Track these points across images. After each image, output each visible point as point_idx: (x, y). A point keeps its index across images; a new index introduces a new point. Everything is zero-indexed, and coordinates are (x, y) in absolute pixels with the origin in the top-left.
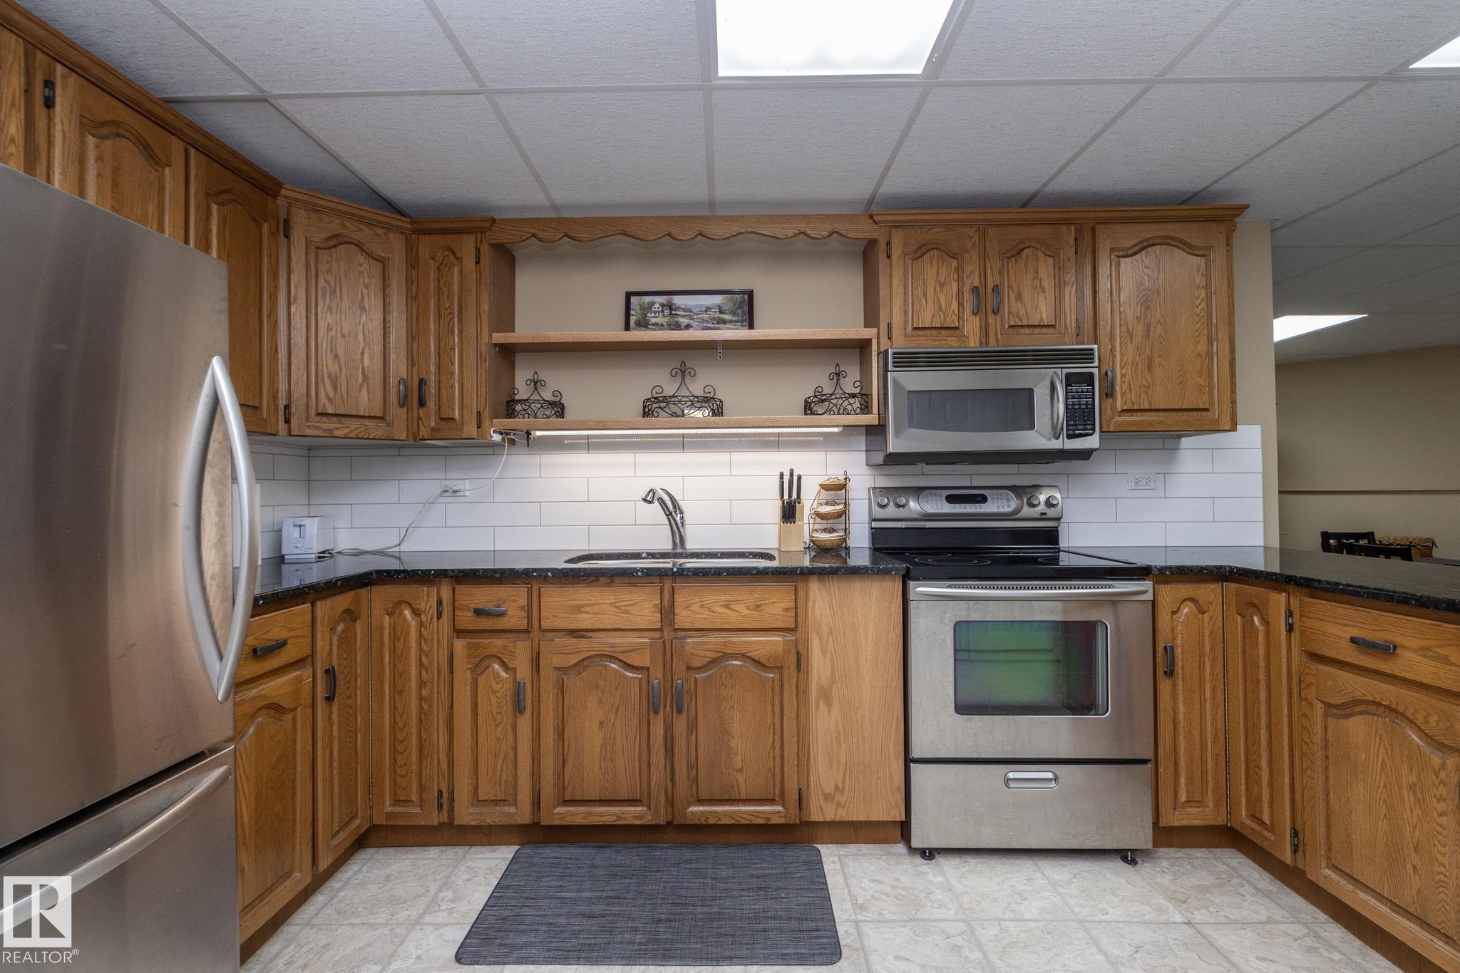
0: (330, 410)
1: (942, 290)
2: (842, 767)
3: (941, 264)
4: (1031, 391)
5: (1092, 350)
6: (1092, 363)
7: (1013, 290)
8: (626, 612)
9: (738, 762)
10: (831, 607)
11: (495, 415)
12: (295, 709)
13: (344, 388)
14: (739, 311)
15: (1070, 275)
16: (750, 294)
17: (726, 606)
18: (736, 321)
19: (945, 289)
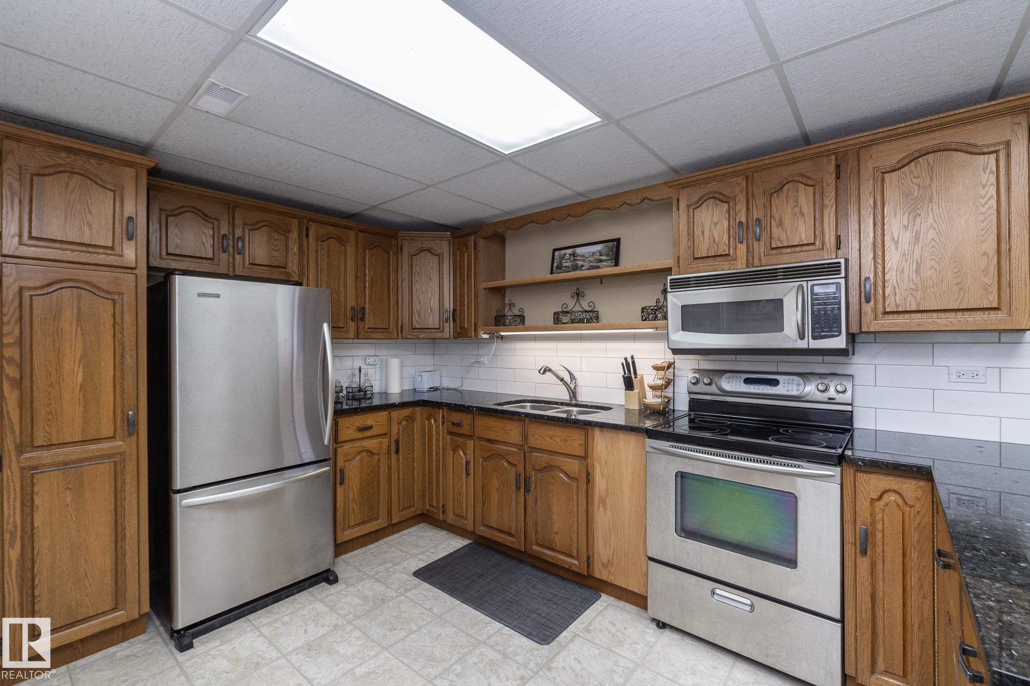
0: (417, 327)
1: (715, 228)
2: (612, 549)
3: (715, 208)
4: (780, 301)
5: (839, 263)
6: (839, 274)
7: (775, 220)
8: (508, 433)
9: (556, 527)
10: (607, 448)
11: (486, 325)
12: (379, 454)
13: (423, 316)
14: (611, 253)
15: (829, 199)
16: (618, 241)
17: (551, 438)
18: (608, 260)
19: (718, 227)
